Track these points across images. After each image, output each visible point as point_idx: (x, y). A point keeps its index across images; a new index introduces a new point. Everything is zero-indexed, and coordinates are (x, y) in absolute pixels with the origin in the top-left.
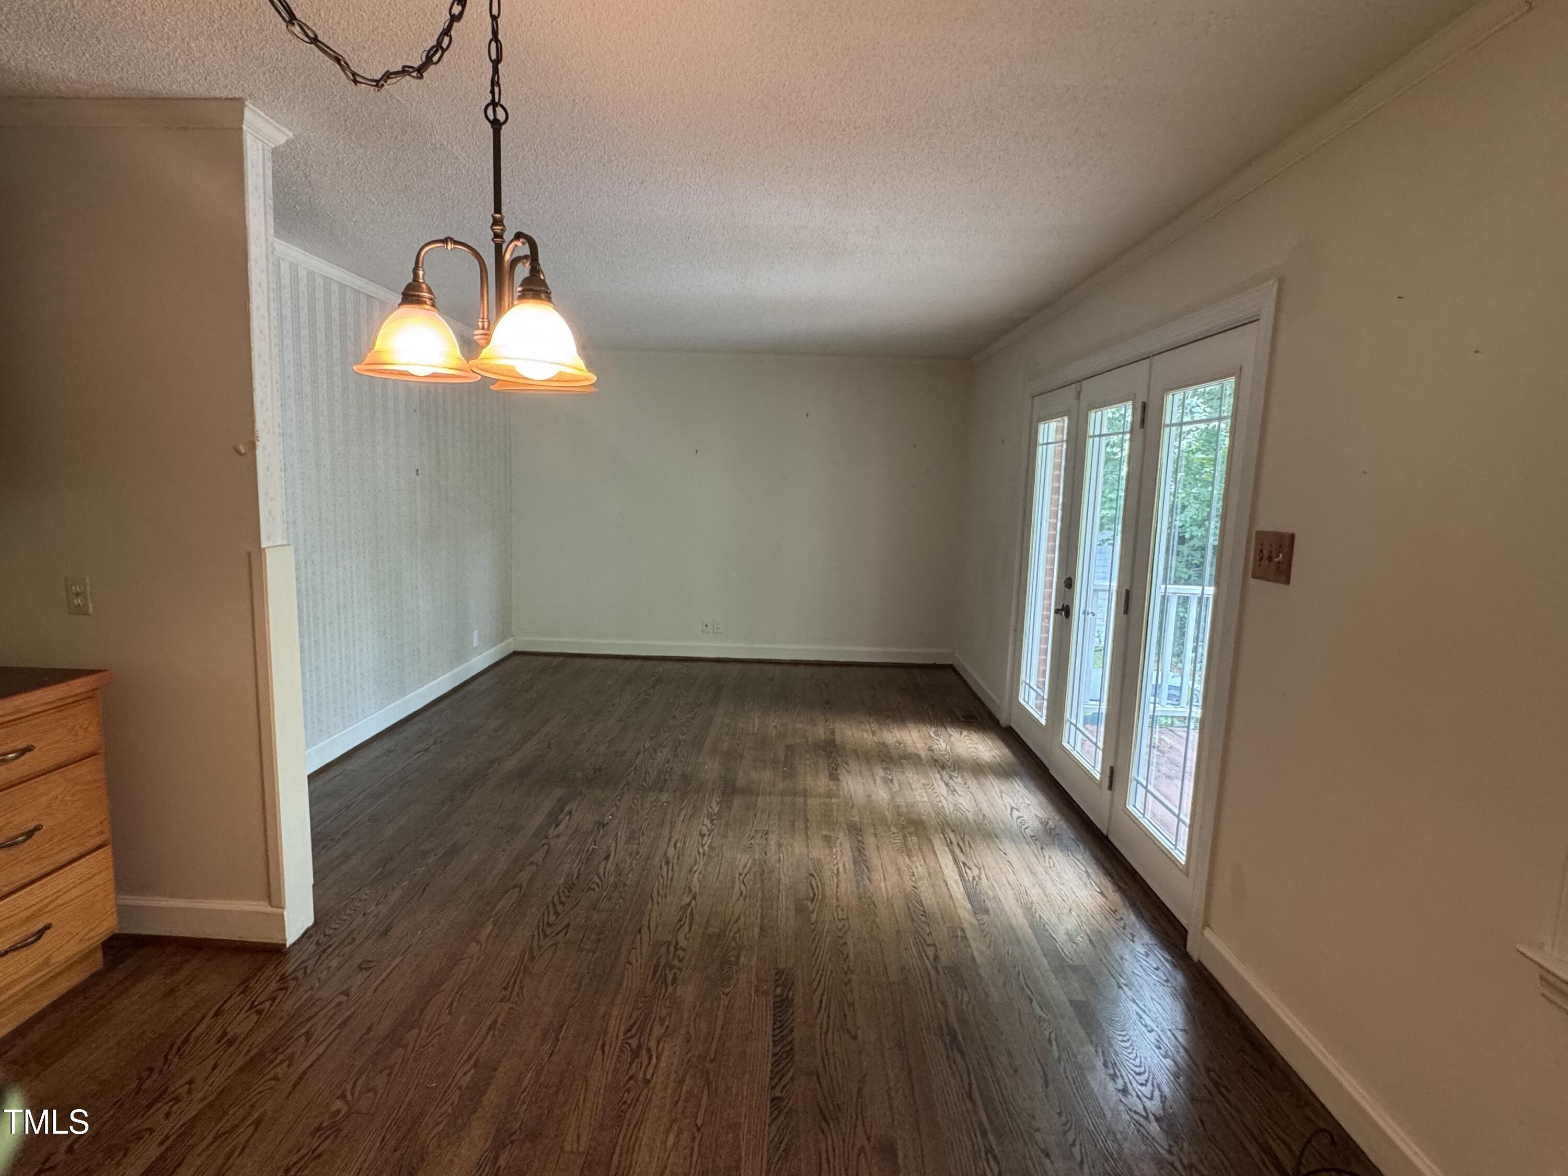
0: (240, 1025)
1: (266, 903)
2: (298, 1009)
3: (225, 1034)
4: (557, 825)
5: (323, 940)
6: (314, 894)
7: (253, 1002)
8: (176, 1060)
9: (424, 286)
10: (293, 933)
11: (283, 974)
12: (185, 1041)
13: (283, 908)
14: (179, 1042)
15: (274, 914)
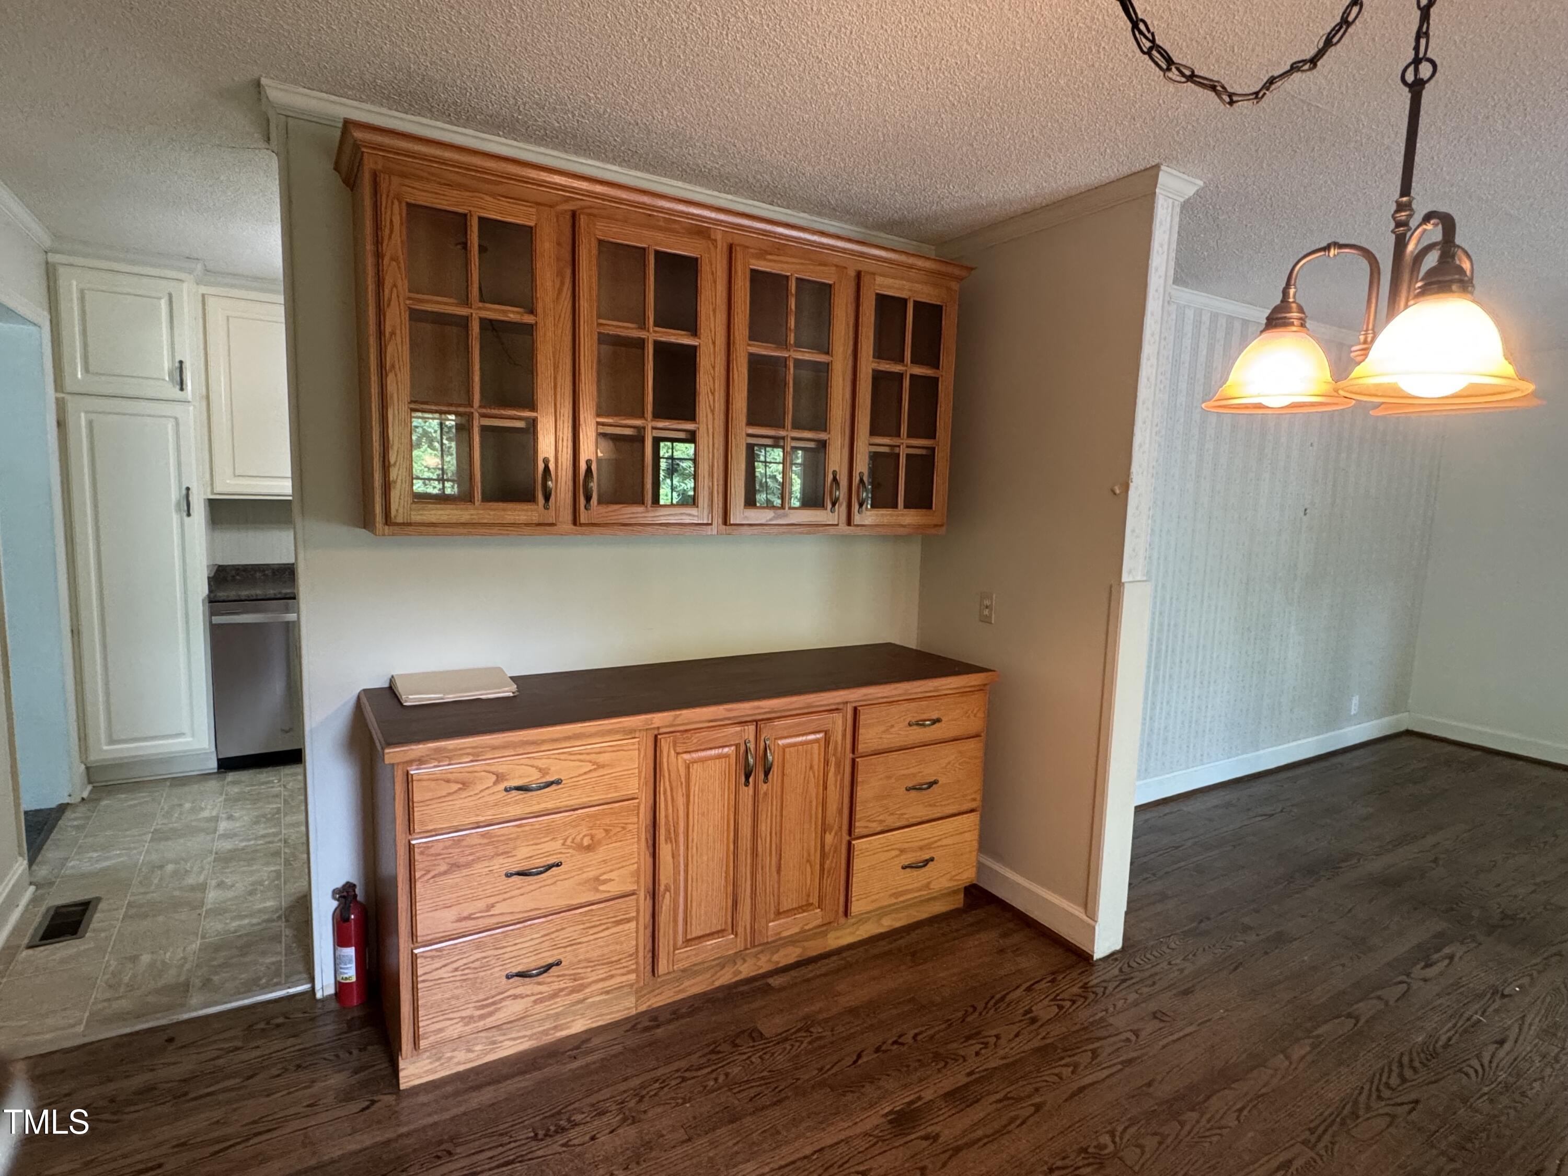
0: (1044, 1010)
1: (1082, 910)
2: (1092, 1024)
3: (1030, 1011)
4: (1427, 966)
5: (1126, 969)
6: (1125, 922)
7: (1058, 995)
8: (992, 1012)
9: (1294, 305)
10: (1101, 949)
11: (1086, 984)
12: (1003, 998)
13: (1096, 922)
14: (998, 996)
15: (1089, 925)
